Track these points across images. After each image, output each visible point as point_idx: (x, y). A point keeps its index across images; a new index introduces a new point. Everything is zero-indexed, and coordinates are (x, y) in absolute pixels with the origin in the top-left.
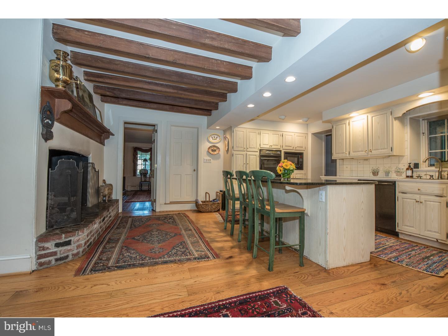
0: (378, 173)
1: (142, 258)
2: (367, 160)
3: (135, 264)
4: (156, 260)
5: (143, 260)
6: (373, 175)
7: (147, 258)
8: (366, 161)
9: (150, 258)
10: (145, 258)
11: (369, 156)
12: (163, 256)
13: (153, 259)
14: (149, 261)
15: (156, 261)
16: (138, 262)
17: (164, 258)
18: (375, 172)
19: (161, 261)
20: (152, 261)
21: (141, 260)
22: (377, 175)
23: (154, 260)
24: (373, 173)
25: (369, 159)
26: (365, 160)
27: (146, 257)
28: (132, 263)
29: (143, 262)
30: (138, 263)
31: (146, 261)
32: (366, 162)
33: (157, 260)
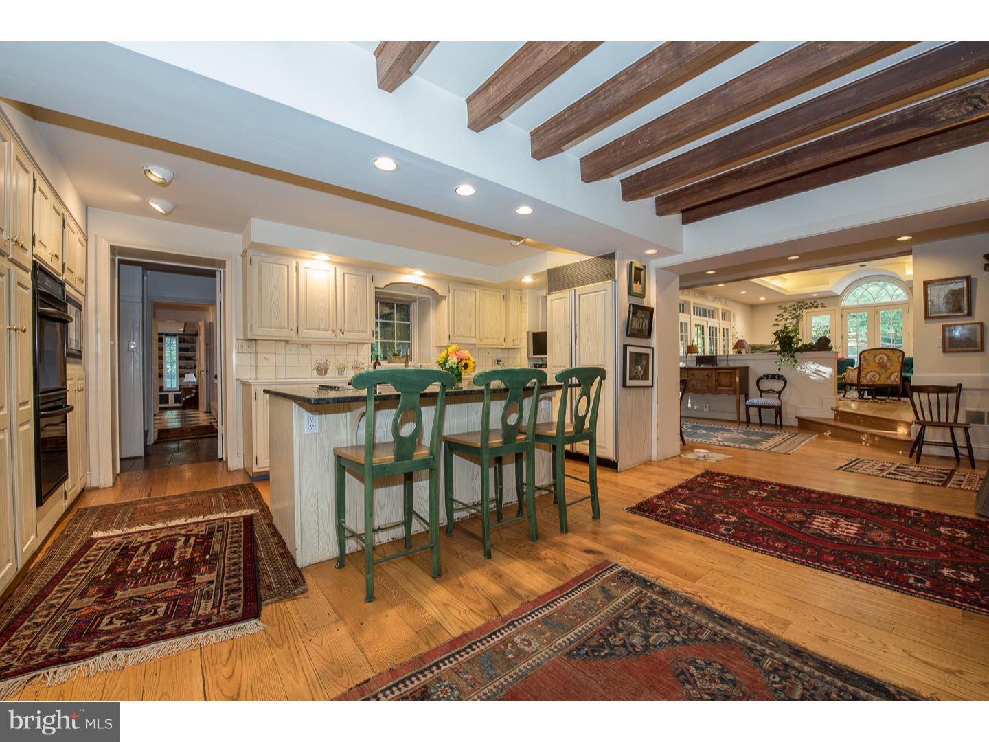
0: (326, 370)
1: (782, 679)
2: (306, 346)
3: (818, 669)
4: (746, 640)
5: (786, 666)
6: (319, 374)
7: (767, 663)
8: (304, 348)
9: (756, 660)
10: (776, 670)
11: (338, 340)
12: (714, 641)
13: (751, 650)
14: (768, 651)
15: (749, 638)
16: (806, 668)
17: (715, 634)
18: (322, 369)
19: (732, 631)
20: (759, 647)
21: (793, 672)
22: (326, 373)
23: (750, 643)
24: (317, 370)
25: (310, 344)
26: (302, 345)
27: (770, 672)
28: (828, 678)
29: (787, 660)
30: (806, 664)
31: (777, 655)
32: (304, 350)
33: (741, 639)
